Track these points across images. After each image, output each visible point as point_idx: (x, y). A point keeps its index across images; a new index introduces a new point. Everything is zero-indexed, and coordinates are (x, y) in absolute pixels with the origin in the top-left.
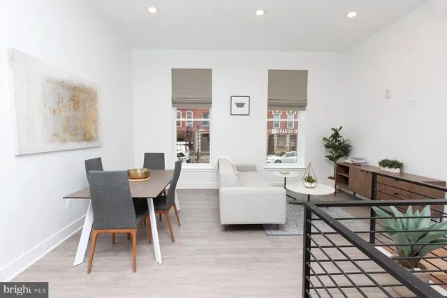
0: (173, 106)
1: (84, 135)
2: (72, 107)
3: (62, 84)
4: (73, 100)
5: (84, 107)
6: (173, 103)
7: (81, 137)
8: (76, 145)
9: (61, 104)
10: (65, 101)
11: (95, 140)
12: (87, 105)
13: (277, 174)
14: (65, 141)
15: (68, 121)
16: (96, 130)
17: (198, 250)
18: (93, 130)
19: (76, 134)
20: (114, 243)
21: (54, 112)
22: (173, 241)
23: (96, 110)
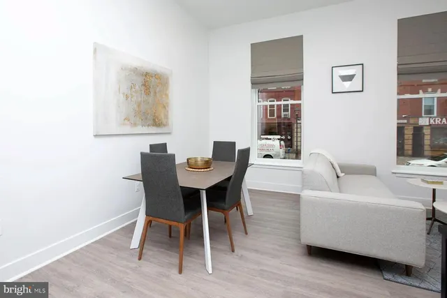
0: (252, 88)
1: (154, 120)
2: (143, 92)
3: (135, 71)
4: (144, 85)
5: (155, 93)
6: (252, 84)
7: (151, 122)
8: (145, 130)
9: (133, 90)
10: (137, 87)
11: (164, 125)
12: (158, 90)
13: (417, 182)
14: (135, 125)
15: (139, 106)
16: (166, 117)
17: (261, 270)
18: (162, 116)
19: (146, 118)
20: (170, 236)
21: (127, 97)
22: (233, 251)
23: (167, 95)
